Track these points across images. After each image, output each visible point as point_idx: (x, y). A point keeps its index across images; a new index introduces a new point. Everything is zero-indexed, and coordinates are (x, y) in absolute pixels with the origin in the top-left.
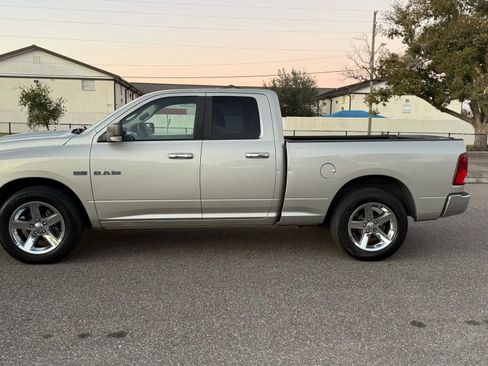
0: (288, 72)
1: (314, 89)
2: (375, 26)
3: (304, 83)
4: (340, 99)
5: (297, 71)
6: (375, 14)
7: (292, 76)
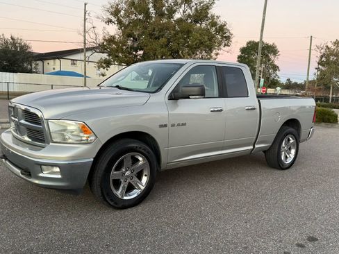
0: (8, 37)
1: (29, 52)
2: (85, 13)
3: (21, 47)
4: (51, 62)
5: (16, 37)
6: (85, 5)
7: (11, 40)
